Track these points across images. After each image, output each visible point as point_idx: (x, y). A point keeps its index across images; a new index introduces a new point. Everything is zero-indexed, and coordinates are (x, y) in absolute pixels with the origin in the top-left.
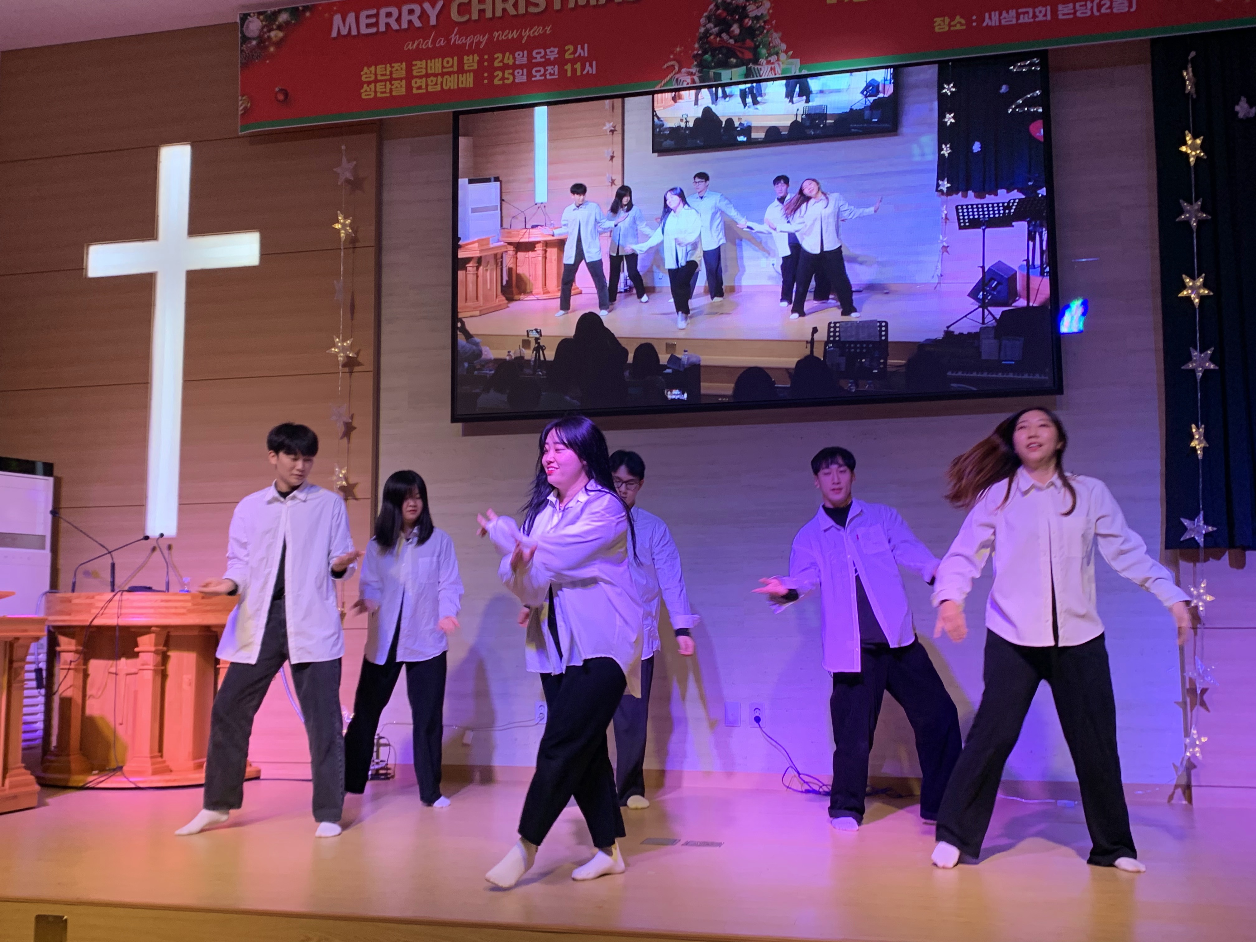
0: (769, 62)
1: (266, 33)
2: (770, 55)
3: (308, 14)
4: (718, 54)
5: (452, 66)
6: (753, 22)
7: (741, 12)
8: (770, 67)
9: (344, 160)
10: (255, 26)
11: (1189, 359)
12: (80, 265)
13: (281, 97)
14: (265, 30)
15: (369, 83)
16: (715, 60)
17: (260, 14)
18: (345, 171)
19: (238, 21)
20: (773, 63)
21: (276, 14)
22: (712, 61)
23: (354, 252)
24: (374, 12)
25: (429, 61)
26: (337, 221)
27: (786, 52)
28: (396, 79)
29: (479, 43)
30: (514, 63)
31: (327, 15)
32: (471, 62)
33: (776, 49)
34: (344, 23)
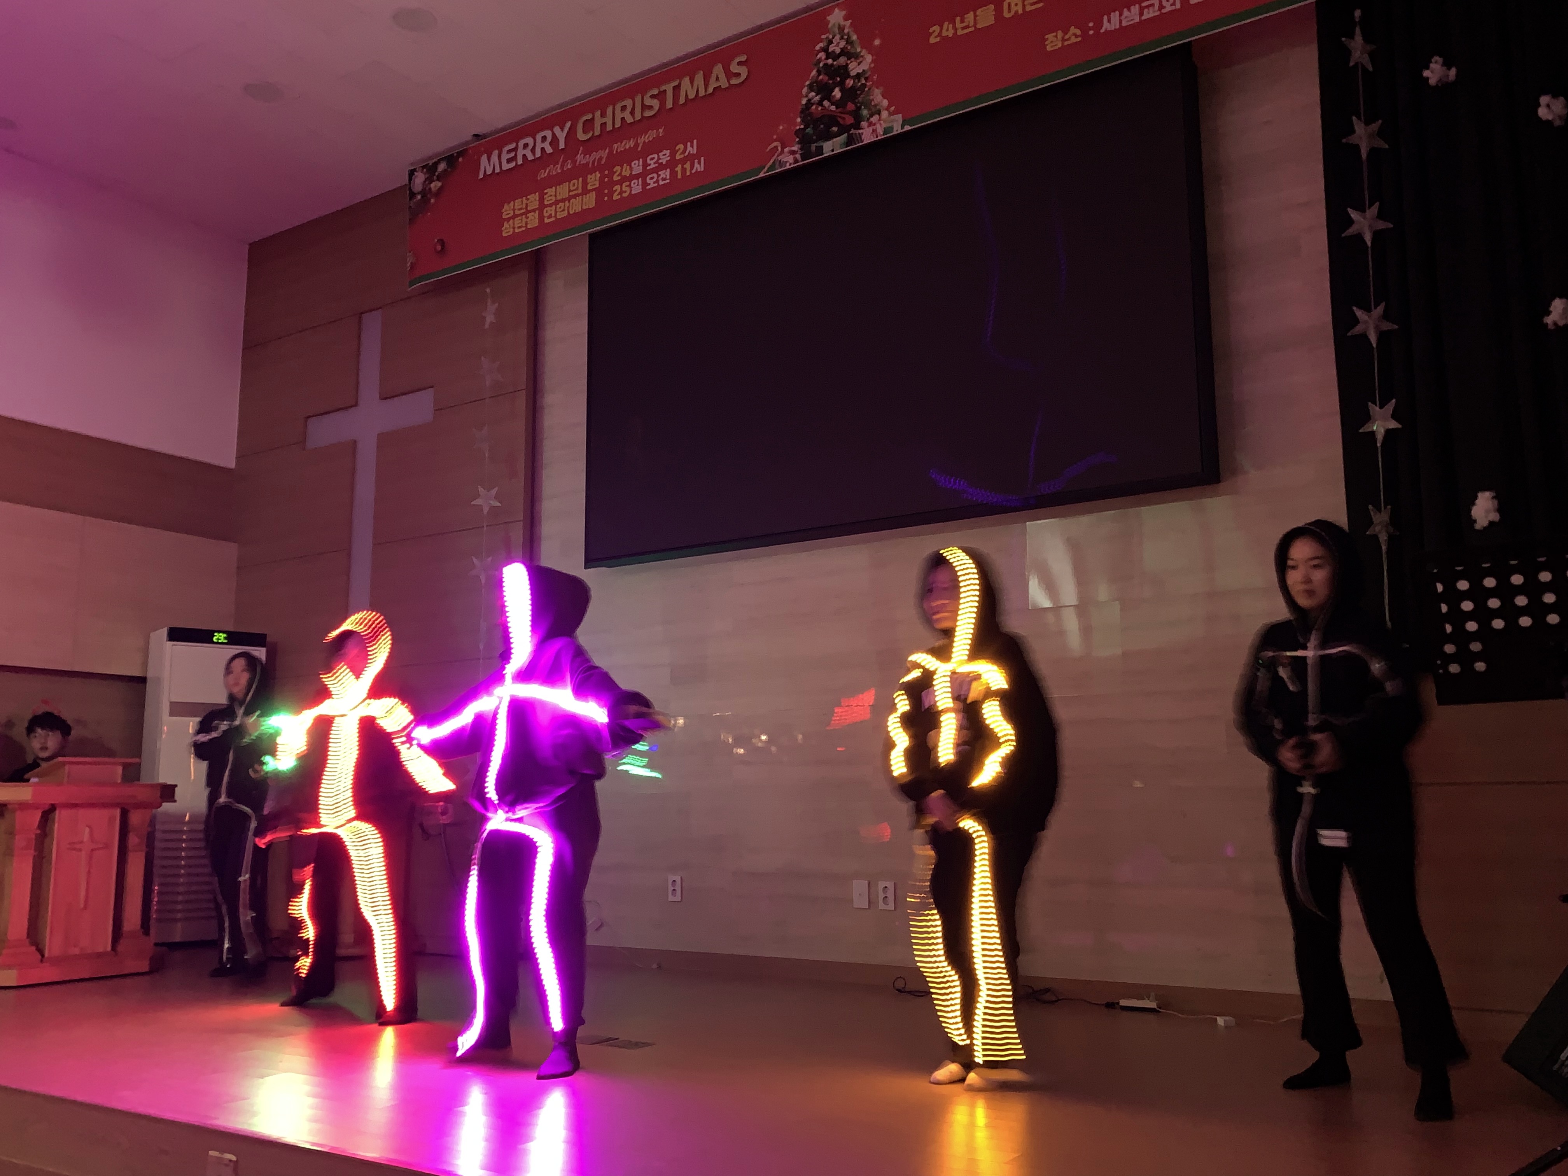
0: (870, 124)
1: (428, 185)
2: (871, 116)
3: (460, 159)
4: (820, 124)
5: (577, 189)
6: (854, 82)
7: (844, 73)
10: (419, 180)
11: (1368, 418)
13: (439, 248)
14: (427, 182)
15: (508, 220)
16: (817, 132)
17: (423, 167)
18: (490, 314)
20: (875, 124)
21: (436, 164)
22: (814, 134)
24: (513, 146)
25: (558, 187)
27: (887, 109)
29: (601, 159)
30: (631, 174)
31: (475, 157)
32: (594, 180)
33: (878, 107)
34: (489, 164)
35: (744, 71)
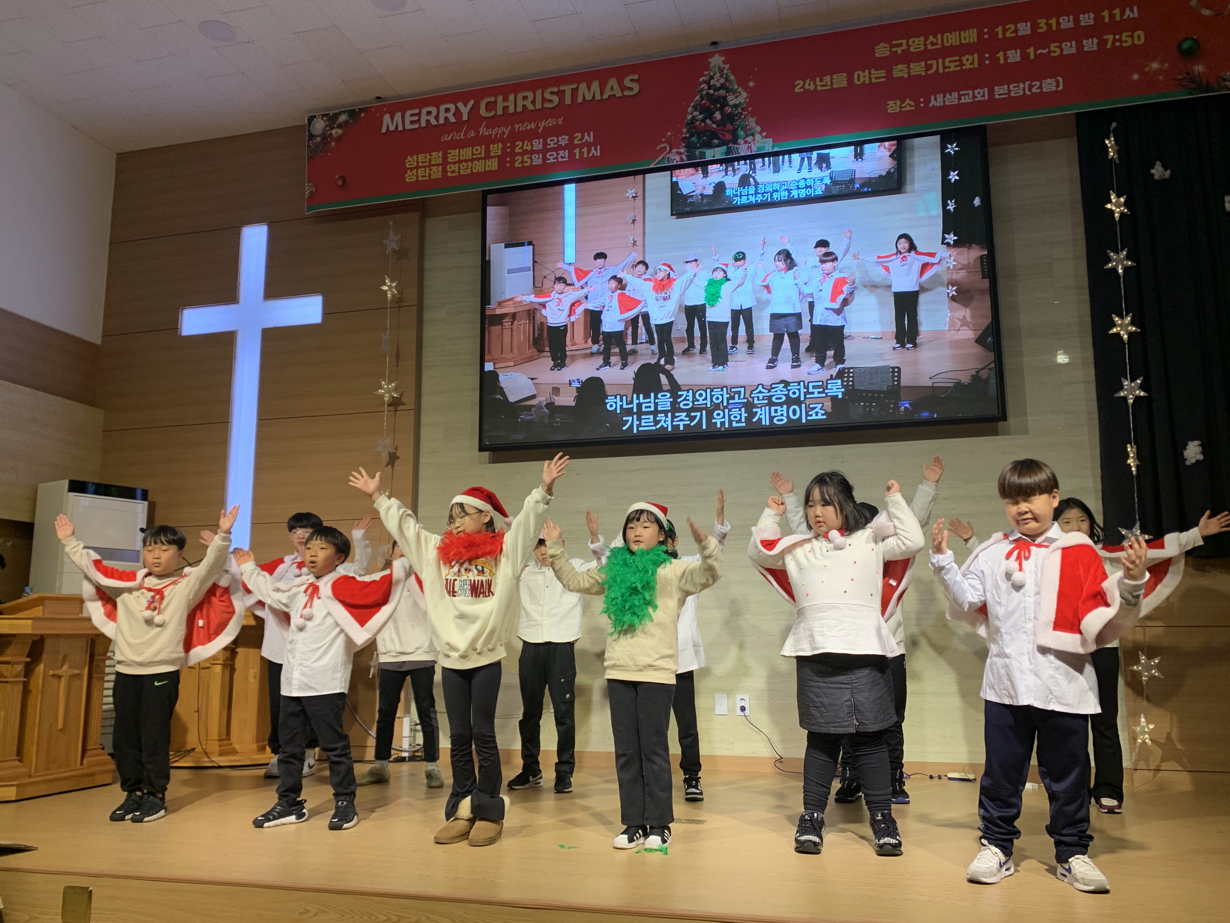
0: (746, 142)
1: (328, 131)
2: (747, 136)
3: (362, 115)
4: (703, 136)
5: (480, 153)
6: (732, 110)
7: (724, 102)
8: (747, 146)
9: (391, 232)
10: (319, 125)
11: (1121, 388)
12: (174, 325)
13: (340, 183)
14: (328, 128)
15: (411, 169)
16: (701, 141)
17: (323, 116)
18: (392, 243)
19: (306, 122)
20: (750, 143)
21: (336, 116)
22: (698, 142)
23: (399, 311)
24: (417, 111)
25: (461, 150)
26: (385, 284)
27: (760, 133)
28: (433, 165)
29: (503, 133)
30: (532, 149)
31: (378, 115)
32: (496, 149)
33: (752, 131)
34: (392, 121)
35: (636, 87)
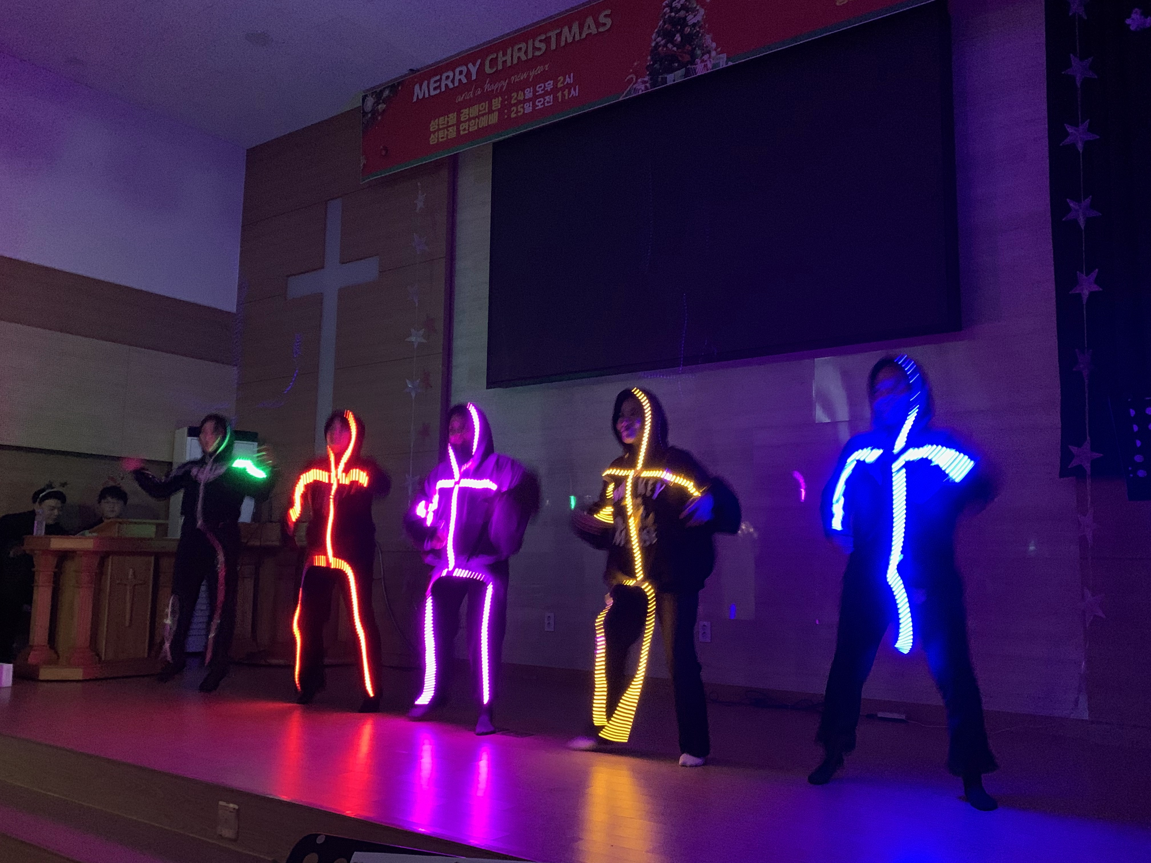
0: (703, 61)
1: (375, 108)
2: (703, 54)
3: (400, 88)
4: (665, 61)
5: (485, 109)
6: (691, 29)
7: (683, 23)
8: (703, 64)
9: (420, 192)
10: (370, 103)
11: (1076, 283)
13: (384, 153)
14: (375, 105)
15: (434, 132)
16: (663, 67)
18: (420, 202)
20: (706, 61)
21: (382, 92)
22: (660, 69)
24: (438, 77)
25: (471, 108)
27: (715, 50)
28: (450, 126)
29: (502, 87)
31: (410, 86)
32: (497, 103)
33: (709, 48)
34: (421, 91)
35: (609, 22)
